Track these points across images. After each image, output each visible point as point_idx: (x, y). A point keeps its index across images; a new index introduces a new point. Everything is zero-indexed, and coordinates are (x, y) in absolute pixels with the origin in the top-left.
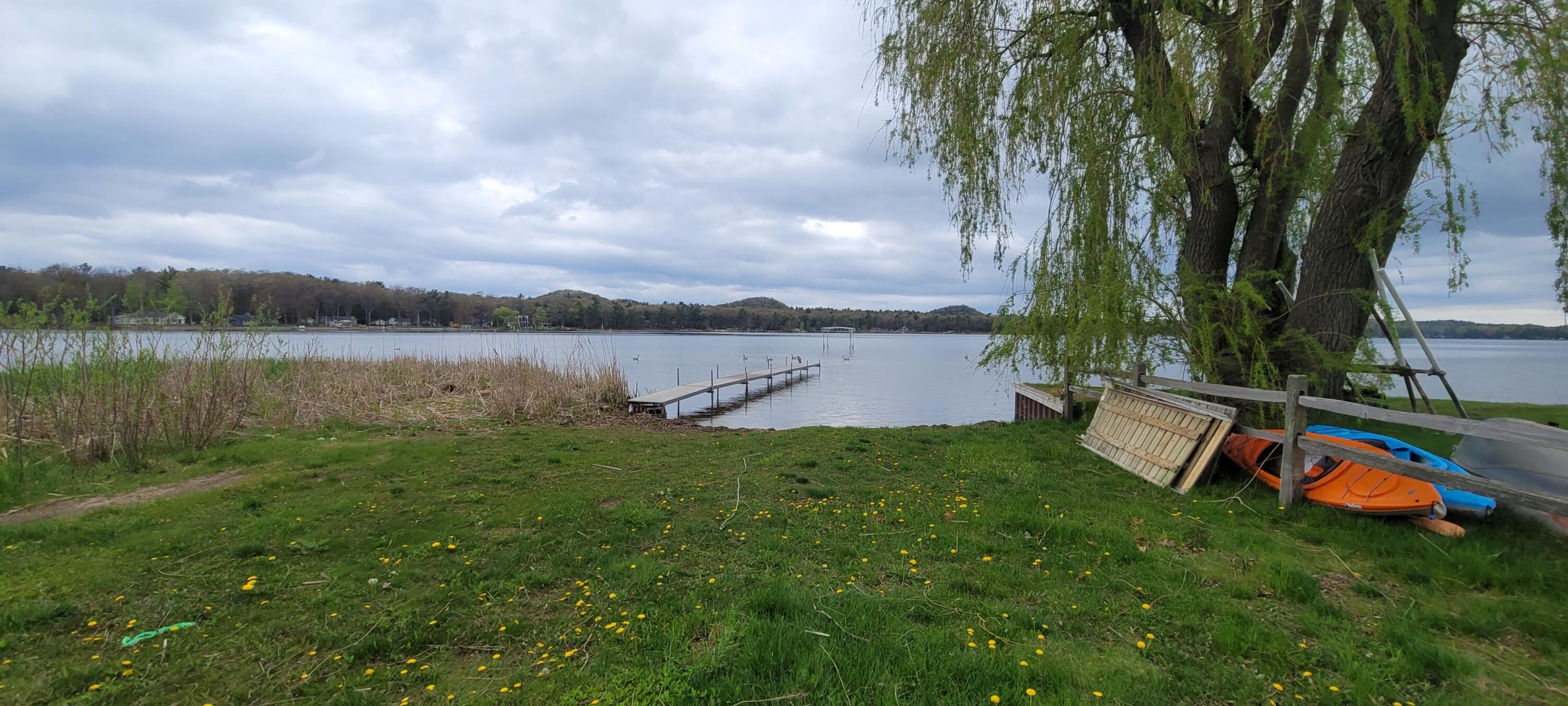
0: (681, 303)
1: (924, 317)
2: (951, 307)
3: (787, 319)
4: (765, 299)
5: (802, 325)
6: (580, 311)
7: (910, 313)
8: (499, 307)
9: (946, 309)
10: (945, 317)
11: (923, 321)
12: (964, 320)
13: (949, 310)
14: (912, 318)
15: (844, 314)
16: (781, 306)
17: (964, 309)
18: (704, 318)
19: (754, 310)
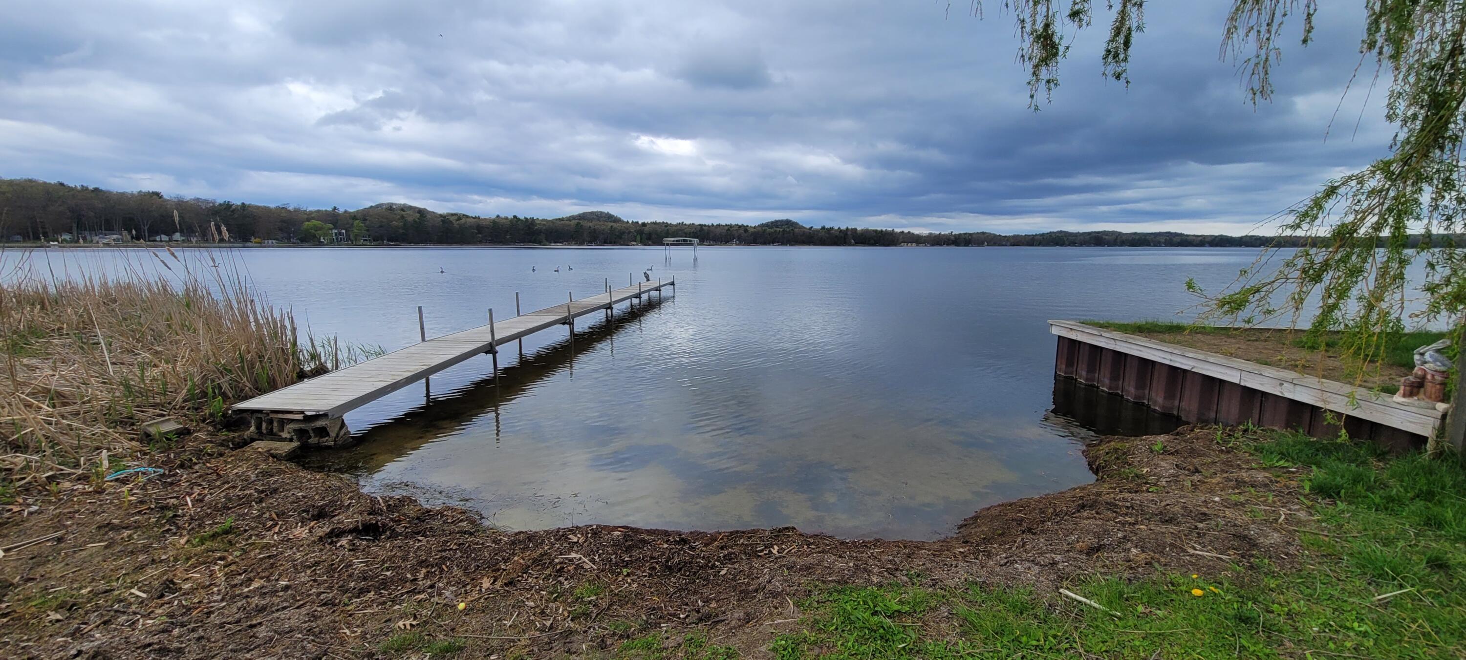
0: (515, 217)
1: (753, 230)
2: (776, 222)
3: (624, 233)
4: (601, 212)
5: (638, 238)
6: (405, 225)
7: (740, 227)
8: (308, 220)
9: (772, 223)
10: (772, 230)
11: (753, 233)
12: (789, 232)
13: (775, 224)
14: (742, 231)
15: (679, 227)
16: (617, 220)
17: (788, 222)
18: (539, 232)
19: (590, 224)
